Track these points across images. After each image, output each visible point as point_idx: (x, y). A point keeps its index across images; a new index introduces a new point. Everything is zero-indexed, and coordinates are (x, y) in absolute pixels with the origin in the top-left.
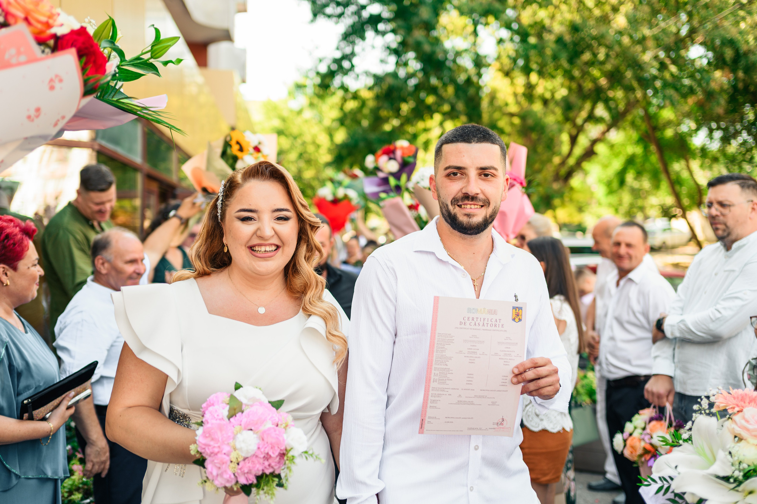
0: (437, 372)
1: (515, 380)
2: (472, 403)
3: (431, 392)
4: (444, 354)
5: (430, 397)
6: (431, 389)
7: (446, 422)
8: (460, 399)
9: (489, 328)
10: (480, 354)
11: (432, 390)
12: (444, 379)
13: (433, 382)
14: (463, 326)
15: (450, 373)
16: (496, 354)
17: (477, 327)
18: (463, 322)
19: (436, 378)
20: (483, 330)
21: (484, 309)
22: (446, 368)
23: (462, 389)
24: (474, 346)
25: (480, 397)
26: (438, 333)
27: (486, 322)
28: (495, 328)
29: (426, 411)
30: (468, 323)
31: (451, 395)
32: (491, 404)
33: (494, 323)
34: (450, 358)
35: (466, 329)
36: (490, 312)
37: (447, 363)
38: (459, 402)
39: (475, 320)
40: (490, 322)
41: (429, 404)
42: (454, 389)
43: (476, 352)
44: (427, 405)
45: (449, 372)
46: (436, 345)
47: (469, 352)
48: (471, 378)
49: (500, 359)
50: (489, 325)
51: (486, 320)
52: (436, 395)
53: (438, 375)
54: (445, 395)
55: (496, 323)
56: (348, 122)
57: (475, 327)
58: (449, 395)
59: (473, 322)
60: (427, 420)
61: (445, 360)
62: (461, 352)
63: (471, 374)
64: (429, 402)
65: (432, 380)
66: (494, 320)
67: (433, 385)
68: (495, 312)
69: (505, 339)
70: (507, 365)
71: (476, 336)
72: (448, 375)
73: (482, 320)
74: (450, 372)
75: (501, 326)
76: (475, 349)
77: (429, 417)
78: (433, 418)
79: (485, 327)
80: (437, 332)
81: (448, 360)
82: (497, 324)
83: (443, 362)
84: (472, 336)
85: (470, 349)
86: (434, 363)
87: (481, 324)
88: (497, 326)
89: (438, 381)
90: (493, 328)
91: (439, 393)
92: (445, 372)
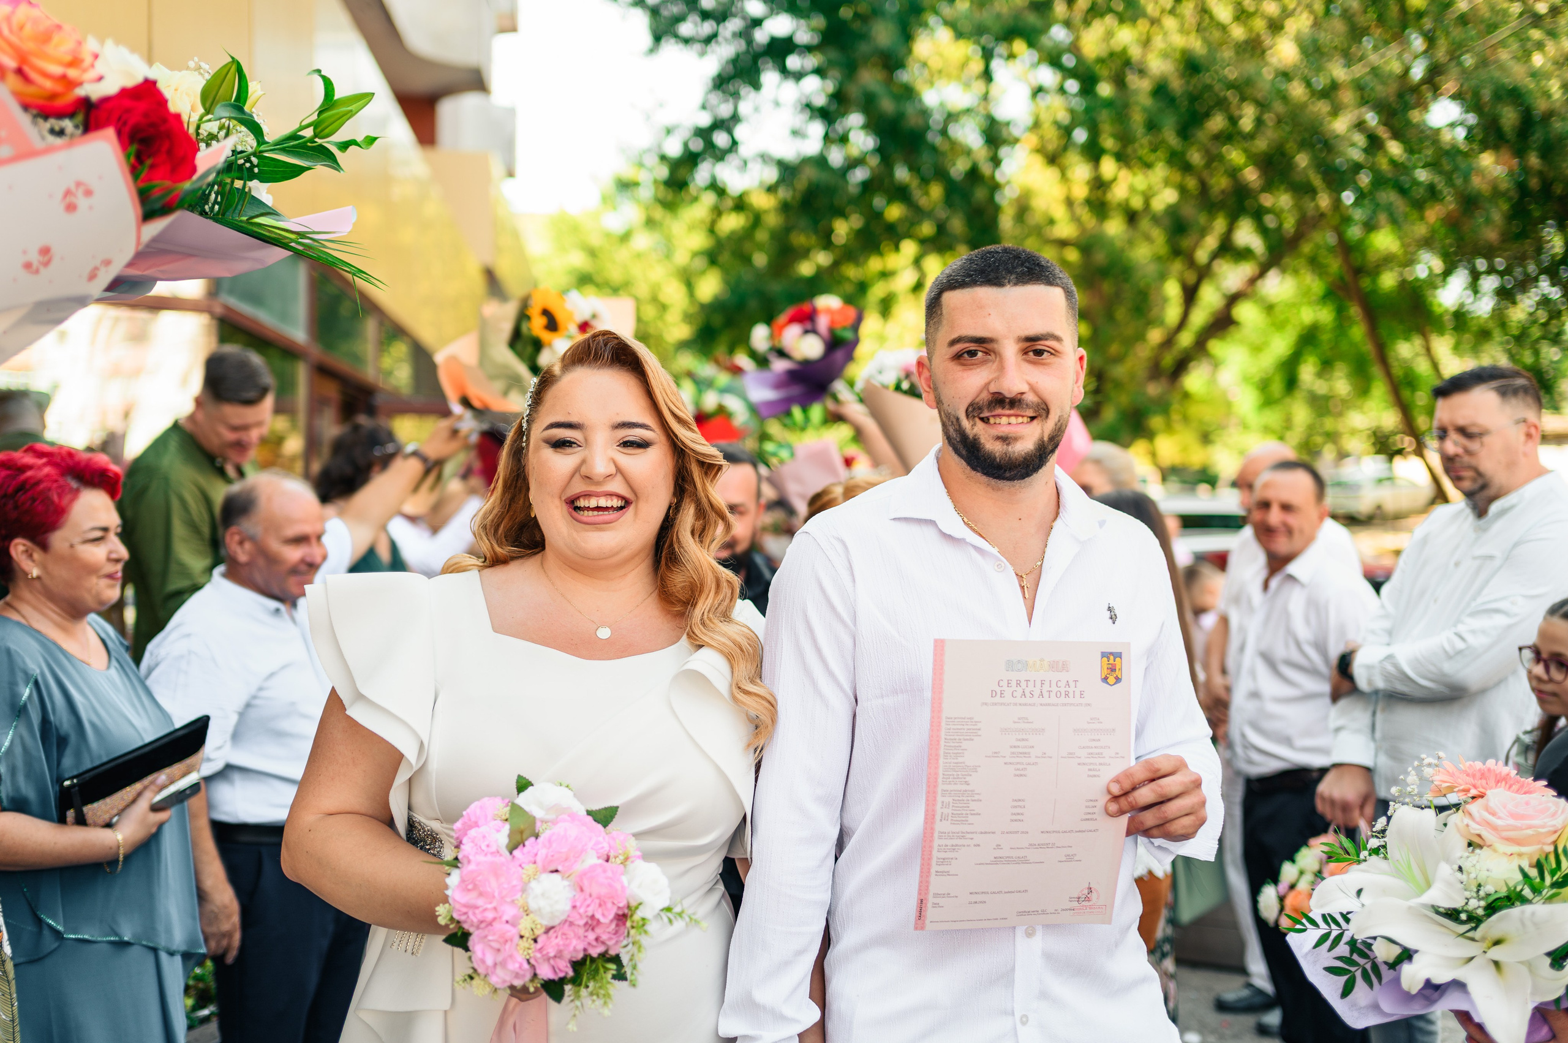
0: (947, 799)
1: (1113, 807)
2: (1024, 861)
3: (937, 842)
4: (960, 760)
5: (935, 853)
6: (936, 835)
7: (970, 903)
8: (999, 853)
9: (1053, 699)
10: (1037, 757)
11: (940, 838)
12: (964, 812)
13: (941, 820)
14: (998, 699)
15: (975, 800)
16: (1071, 755)
17: (1028, 700)
18: (998, 690)
19: (946, 811)
20: (1041, 705)
21: (1042, 660)
22: (966, 791)
23: (1003, 833)
24: (1023, 740)
25: (1041, 846)
26: (947, 718)
27: (1046, 687)
28: (1067, 700)
29: (928, 882)
30: (1008, 692)
31: (979, 845)
32: (1064, 859)
33: (1063, 690)
34: (975, 769)
35: (1004, 704)
36: (1055, 666)
37: (968, 779)
38: (997, 861)
39: (1023, 684)
40: (1054, 689)
41: (934, 868)
42: (985, 833)
43: (1029, 753)
44: (929, 869)
45: (973, 798)
46: (942, 743)
47: (1013, 753)
48: (1021, 807)
49: (1079, 764)
50: (1053, 694)
51: (1047, 683)
52: (949, 847)
53: (951, 804)
54: (968, 846)
55: (1067, 689)
56: (725, 257)
57: (1023, 700)
58: (975, 845)
59: (1020, 690)
60: (931, 900)
61: (963, 773)
62: (996, 754)
63: (1020, 800)
64: (934, 862)
65: (938, 817)
66: (1062, 684)
67: (940, 826)
68: (1064, 667)
69: (1089, 723)
70: (1095, 776)
71: (1027, 719)
72: (973, 805)
73: (1038, 684)
74: (976, 797)
75: (1078, 694)
76: (1025, 747)
77: (936, 895)
78: (943, 896)
79: (1046, 700)
80: (944, 715)
81: (970, 773)
82: (1071, 690)
83: (960, 776)
84: (1019, 719)
85: (1015, 747)
86: (940, 780)
87: (1037, 693)
88: (1071, 695)
89: (950, 818)
90: (1063, 700)
91: (954, 844)
92: (965, 798)
